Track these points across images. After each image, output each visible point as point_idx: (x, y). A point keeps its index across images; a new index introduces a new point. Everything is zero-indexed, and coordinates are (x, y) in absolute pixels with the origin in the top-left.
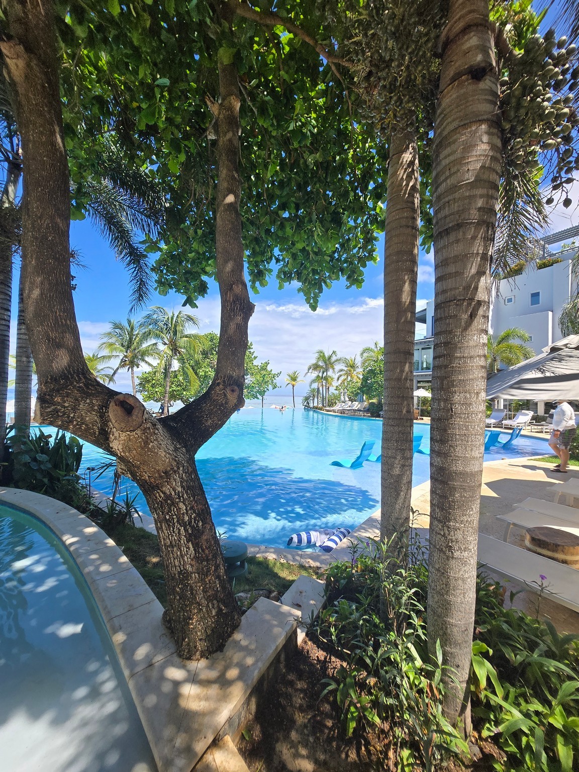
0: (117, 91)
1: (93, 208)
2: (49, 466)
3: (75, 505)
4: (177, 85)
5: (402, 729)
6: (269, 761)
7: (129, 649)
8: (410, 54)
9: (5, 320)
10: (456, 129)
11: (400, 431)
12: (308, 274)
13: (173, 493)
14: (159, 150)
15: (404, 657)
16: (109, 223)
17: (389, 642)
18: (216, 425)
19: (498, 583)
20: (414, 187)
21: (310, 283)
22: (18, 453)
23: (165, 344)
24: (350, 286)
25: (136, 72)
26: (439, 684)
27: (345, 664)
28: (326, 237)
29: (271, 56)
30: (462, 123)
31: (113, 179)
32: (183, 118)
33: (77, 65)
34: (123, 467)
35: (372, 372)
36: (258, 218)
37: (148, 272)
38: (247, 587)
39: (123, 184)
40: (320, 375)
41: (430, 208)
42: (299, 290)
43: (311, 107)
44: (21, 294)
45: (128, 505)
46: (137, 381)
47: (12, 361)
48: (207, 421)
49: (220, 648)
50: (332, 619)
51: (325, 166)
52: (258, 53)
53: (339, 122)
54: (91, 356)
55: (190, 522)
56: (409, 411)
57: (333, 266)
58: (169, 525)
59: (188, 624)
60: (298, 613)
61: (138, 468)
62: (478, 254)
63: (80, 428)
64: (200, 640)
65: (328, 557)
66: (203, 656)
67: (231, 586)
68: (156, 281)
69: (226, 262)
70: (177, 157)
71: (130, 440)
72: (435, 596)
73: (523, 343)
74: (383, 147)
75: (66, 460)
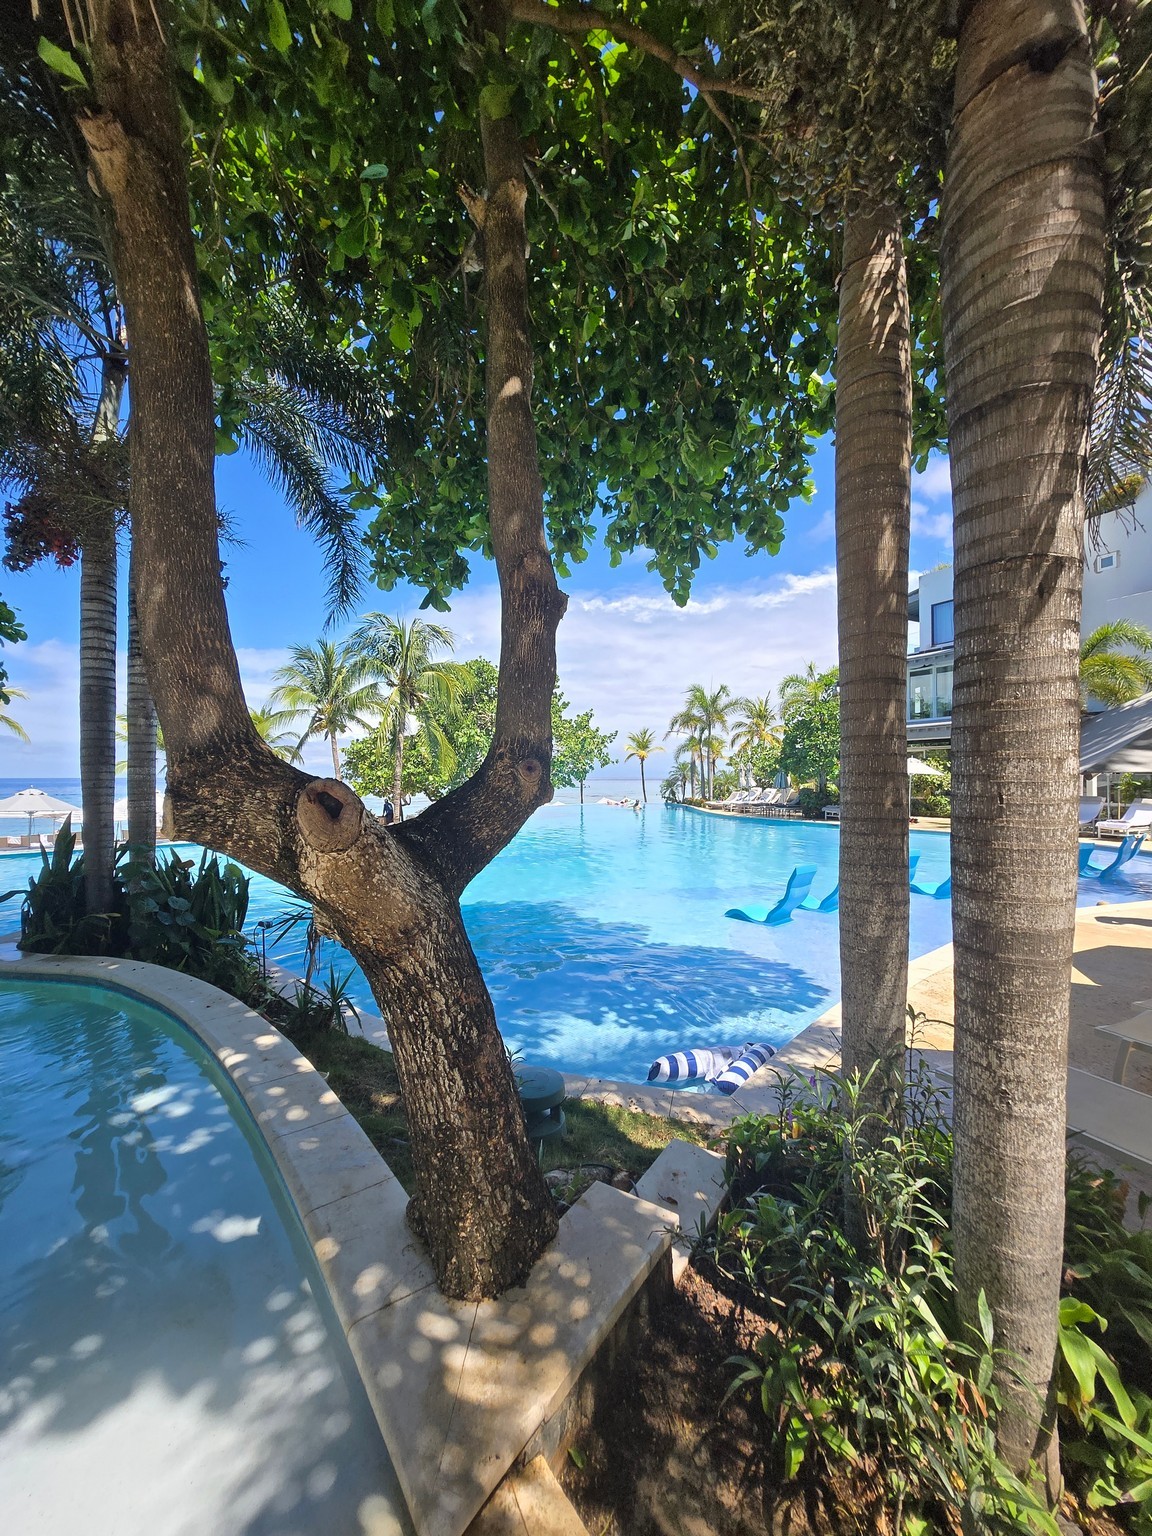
0: (290, 203)
1: (254, 430)
2: (191, 919)
3: (239, 993)
4: (401, 175)
5: (906, 1473)
6: (625, 1516)
7: (346, 1271)
8: (886, 38)
9: (106, 650)
10: (997, 185)
11: (881, 846)
12: (668, 532)
13: (421, 973)
14: (370, 308)
15: (907, 1322)
16: (283, 458)
17: (872, 1289)
18: (499, 837)
19: (1108, 1174)
20: (897, 327)
21: (672, 549)
22: (137, 896)
23: (391, 684)
24: (755, 550)
25: (323, 160)
26: (988, 1388)
27: (774, 1328)
28: (704, 454)
29: (583, 96)
30: (1011, 172)
31: (289, 374)
32: (414, 240)
33: (217, 161)
34: (325, 921)
35: (805, 727)
36: (564, 425)
37: (357, 547)
38: (566, 1160)
39: (308, 381)
40: (697, 735)
41: (924, 376)
42: (651, 565)
43: (666, 189)
44: (133, 601)
45: (335, 994)
46: (343, 758)
47: (121, 727)
48: (480, 829)
49: (520, 1279)
50: (743, 1234)
51: (698, 307)
52: (557, 92)
53: (726, 214)
54: (259, 713)
55: (455, 1030)
56: (897, 804)
57: (718, 511)
58: (415, 1035)
59: (457, 1228)
60: (673, 1217)
61: (355, 922)
62: (1053, 455)
63: (246, 846)
64: (481, 1261)
65: (728, 1105)
66: (486, 1292)
67: (536, 1156)
68: (372, 563)
69: (509, 512)
70: (406, 317)
71: (337, 868)
72: (972, 1196)
73: (1140, 653)
74: (820, 256)
75: (221, 908)
